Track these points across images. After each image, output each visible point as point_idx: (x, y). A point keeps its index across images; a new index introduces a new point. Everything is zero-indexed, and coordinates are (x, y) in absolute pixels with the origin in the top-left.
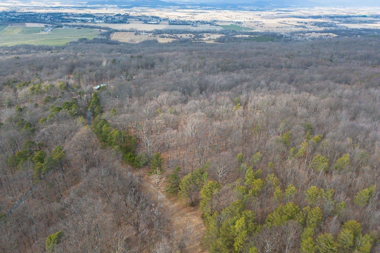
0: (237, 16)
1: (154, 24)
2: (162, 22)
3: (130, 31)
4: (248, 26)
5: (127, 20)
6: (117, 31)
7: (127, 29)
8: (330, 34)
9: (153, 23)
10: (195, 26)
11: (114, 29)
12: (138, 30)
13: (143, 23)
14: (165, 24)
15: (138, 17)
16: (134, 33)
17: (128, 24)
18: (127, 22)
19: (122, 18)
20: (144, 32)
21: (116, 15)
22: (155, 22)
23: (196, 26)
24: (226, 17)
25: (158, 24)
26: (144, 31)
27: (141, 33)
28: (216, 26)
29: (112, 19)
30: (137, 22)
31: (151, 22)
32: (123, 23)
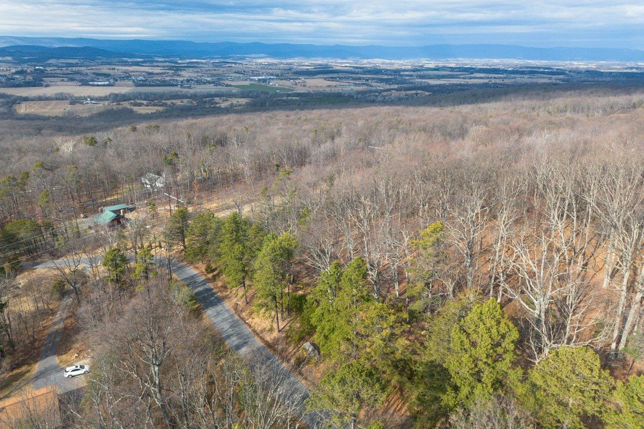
0: (255, 72)
1: (104, 85)
2: (118, 82)
3: (57, 99)
4: (281, 85)
5: (42, 80)
6: (26, 99)
7: (49, 95)
8: (419, 92)
9: (99, 83)
10: (187, 87)
11: (18, 96)
12: (75, 96)
13: (80, 84)
14: (128, 86)
15: (65, 76)
16: (68, 101)
17: (46, 87)
18: (44, 84)
19: (29, 78)
20: (89, 99)
21: (15, 73)
22: (106, 83)
23: (189, 87)
24: (235, 73)
25: (112, 86)
26: (89, 97)
27: (84, 101)
28: (226, 86)
29: (9, 79)
30: (64, 83)
31: (96, 83)
32: (35, 86)
